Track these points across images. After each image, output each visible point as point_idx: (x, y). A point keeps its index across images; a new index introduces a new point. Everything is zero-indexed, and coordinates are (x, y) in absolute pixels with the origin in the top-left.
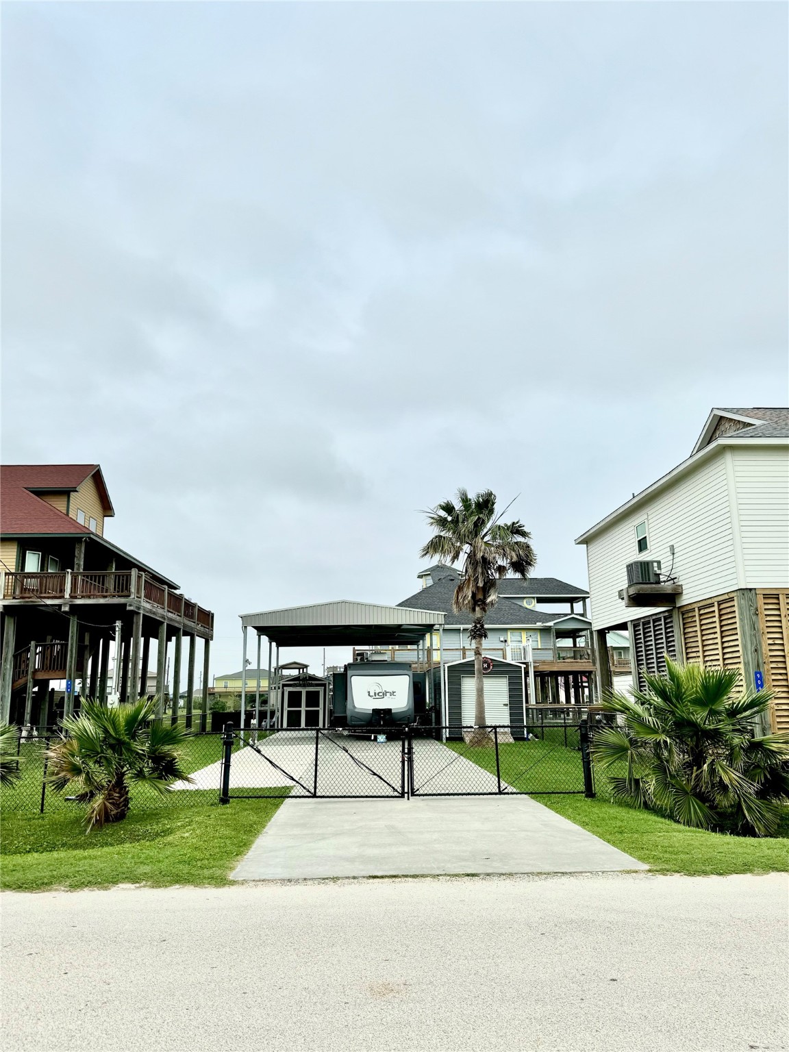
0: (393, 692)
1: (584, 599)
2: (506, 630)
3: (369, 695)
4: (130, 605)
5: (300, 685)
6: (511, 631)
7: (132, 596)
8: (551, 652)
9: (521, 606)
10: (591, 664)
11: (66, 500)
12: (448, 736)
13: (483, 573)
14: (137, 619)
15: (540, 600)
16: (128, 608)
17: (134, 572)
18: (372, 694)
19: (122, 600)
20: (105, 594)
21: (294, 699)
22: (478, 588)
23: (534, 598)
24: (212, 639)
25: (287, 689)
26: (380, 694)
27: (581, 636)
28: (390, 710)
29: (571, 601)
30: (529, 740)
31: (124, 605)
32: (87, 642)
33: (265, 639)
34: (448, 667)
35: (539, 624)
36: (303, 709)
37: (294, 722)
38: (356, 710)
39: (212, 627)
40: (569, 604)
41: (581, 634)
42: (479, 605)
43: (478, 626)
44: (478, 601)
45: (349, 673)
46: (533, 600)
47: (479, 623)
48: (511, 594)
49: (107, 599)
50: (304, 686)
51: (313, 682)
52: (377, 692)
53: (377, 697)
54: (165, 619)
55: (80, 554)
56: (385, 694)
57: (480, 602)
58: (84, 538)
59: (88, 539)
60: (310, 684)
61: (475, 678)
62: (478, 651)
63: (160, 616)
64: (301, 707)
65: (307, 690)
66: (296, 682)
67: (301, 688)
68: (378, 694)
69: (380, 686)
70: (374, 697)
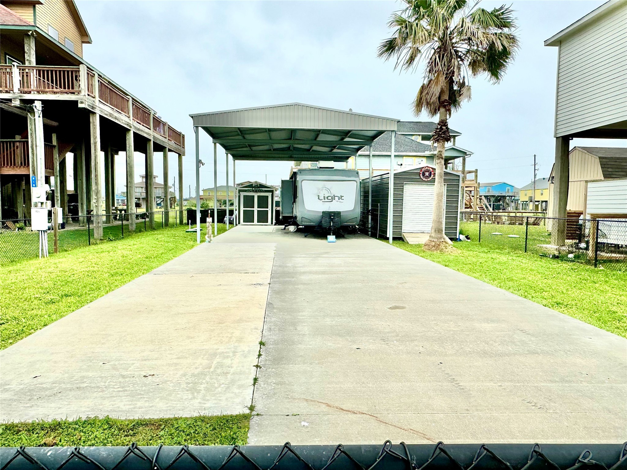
0: (342, 197)
1: (455, 137)
2: (402, 156)
3: (319, 198)
4: (82, 103)
5: (253, 191)
6: (406, 157)
7: (83, 93)
9: (414, 140)
11: (32, 12)
14: (93, 119)
16: (80, 105)
17: (83, 71)
18: (321, 198)
19: (71, 97)
20: (55, 90)
21: (249, 202)
23: (419, 135)
24: (184, 155)
25: (242, 194)
26: (329, 198)
27: (450, 163)
28: (338, 214)
31: (76, 102)
32: (55, 142)
34: (394, 174)
35: (427, 153)
36: (256, 209)
37: (248, 218)
38: (306, 212)
39: (184, 144)
44: (444, 102)
45: (299, 178)
47: (445, 125)
48: (404, 132)
49: (57, 95)
50: (256, 191)
51: (263, 189)
52: (326, 196)
53: (326, 200)
54: (131, 127)
55: (29, 50)
56: (333, 198)
57: (446, 103)
58: (31, 32)
59: (34, 33)
60: (260, 190)
61: (436, 183)
62: (441, 155)
63: (124, 122)
64: (254, 208)
65: (259, 195)
66: (250, 189)
67: (254, 193)
68: (327, 198)
69: (328, 190)
70: (323, 201)
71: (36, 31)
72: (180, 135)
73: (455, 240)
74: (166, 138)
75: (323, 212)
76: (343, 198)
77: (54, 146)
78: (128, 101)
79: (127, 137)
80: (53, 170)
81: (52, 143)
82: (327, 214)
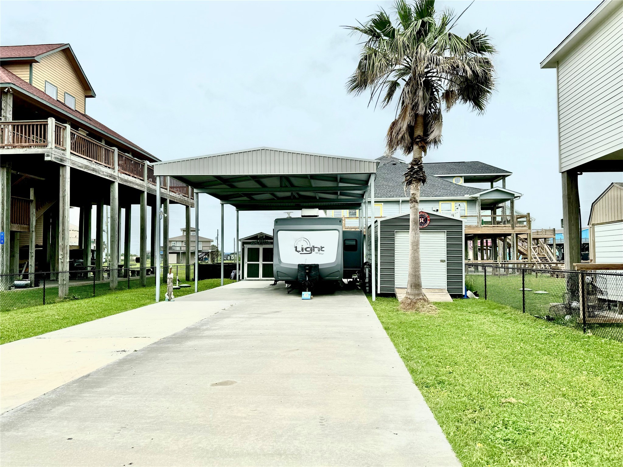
0: (322, 248)
1: (504, 177)
2: (438, 201)
3: (296, 250)
4: (48, 156)
5: (258, 243)
6: (442, 202)
7: (49, 146)
8: (476, 219)
9: (451, 182)
10: (511, 228)
11: (29, 70)
12: (379, 292)
14: (63, 171)
15: (467, 180)
16: (47, 159)
17: (51, 122)
18: (299, 249)
21: (253, 255)
23: (461, 177)
25: (247, 247)
26: (308, 249)
28: (316, 266)
29: (492, 179)
30: (467, 297)
31: (42, 155)
32: (32, 197)
34: (381, 222)
35: (467, 197)
36: (261, 263)
37: (253, 273)
38: (282, 265)
40: (490, 183)
41: (500, 205)
43: (416, 167)
44: (417, 138)
45: (276, 228)
46: (461, 178)
48: (442, 174)
49: (25, 149)
50: (261, 244)
51: (269, 241)
52: (304, 247)
53: (305, 252)
54: (115, 179)
56: (312, 249)
57: (419, 139)
58: (7, 89)
59: (11, 90)
60: (266, 242)
61: (410, 230)
62: (415, 198)
63: (106, 174)
64: (259, 261)
65: (264, 247)
66: (254, 241)
67: (259, 245)
68: (306, 249)
69: (307, 241)
70: (301, 252)
71: (11, 88)
73: (461, 296)
74: (166, 189)
75: (299, 265)
76: (323, 249)
77: (32, 201)
78: (113, 152)
79: (111, 189)
80: (29, 225)
81: (29, 198)
82: (302, 267)
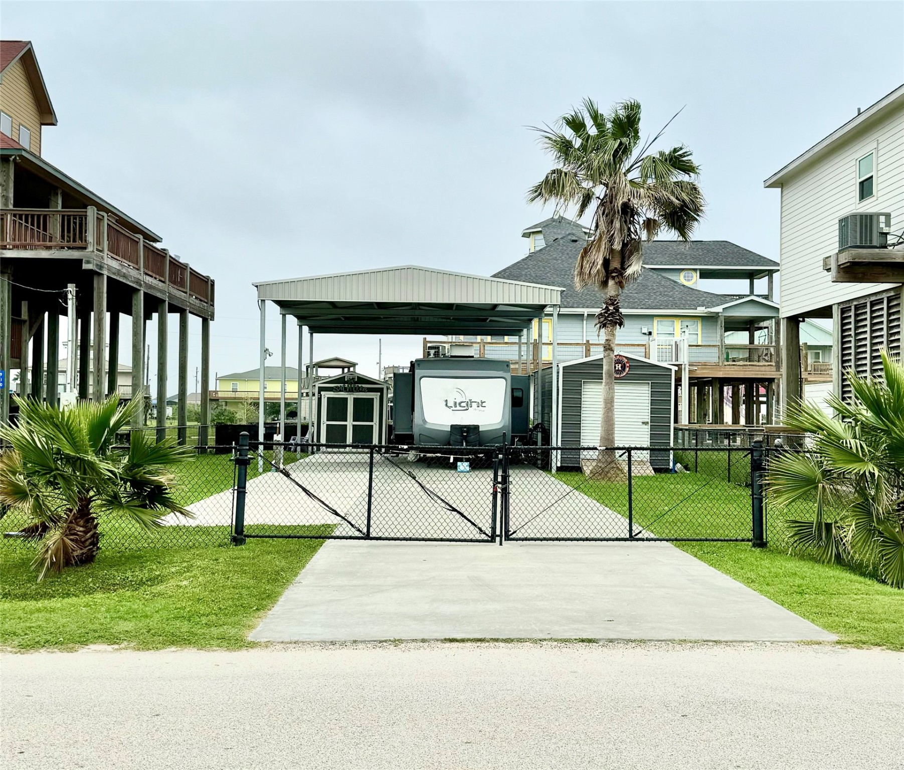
0: (482, 403)
1: (770, 273)
2: (651, 317)
3: (446, 405)
4: (88, 262)
5: (345, 390)
6: (659, 319)
7: (90, 249)
8: (716, 350)
9: (675, 282)
10: (774, 369)
12: (559, 465)
13: (621, 229)
14: (98, 284)
15: (705, 274)
16: (85, 266)
17: (91, 212)
18: (451, 404)
19: (75, 255)
20: (48, 244)
21: (337, 409)
22: (612, 251)
23: (695, 270)
24: (212, 319)
25: (326, 395)
26: (463, 404)
27: (761, 328)
28: (477, 427)
29: (751, 275)
30: (676, 472)
31: (79, 262)
32: (25, 315)
33: (292, 320)
34: (564, 368)
35: (701, 310)
36: (350, 423)
37: (336, 438)
38: (427, 426)
39: (213, 300)
40: (748, 281)
41: (762, 324)
42: (613, 278)
43: (611, 308)
44: (613, 272)
45: (418, 373)
46: (694, 274)
47: (613, 304)
48: (661, 264)
49: (53, 252)
50: (351, 390)
51: (364, 386)
52: (458, 402)
53: (458, 408)
54: (141, 285)
56: (469, 404)
57: (616, 273)
58: (13, 157)
59: (18, 158)
60: (359, 388)
61: (603, 380)
63: (133, 279)
64: (346, 421)
65: (355, 397)
66: (339, 385)
67: (347, 393)
68: (460, 404)
69: (462, 393)
70: (454, 408)
71: (21, 156)
72: (207, 282)
73: (667, 471)
74: (186, 293)
75: (452, 426)
76: (484, 404)
77: (25, 321)
78: (137, 242)
79: (134, 302)
80: (20, 359)
81: (20, 316)
82: (457, 429)
